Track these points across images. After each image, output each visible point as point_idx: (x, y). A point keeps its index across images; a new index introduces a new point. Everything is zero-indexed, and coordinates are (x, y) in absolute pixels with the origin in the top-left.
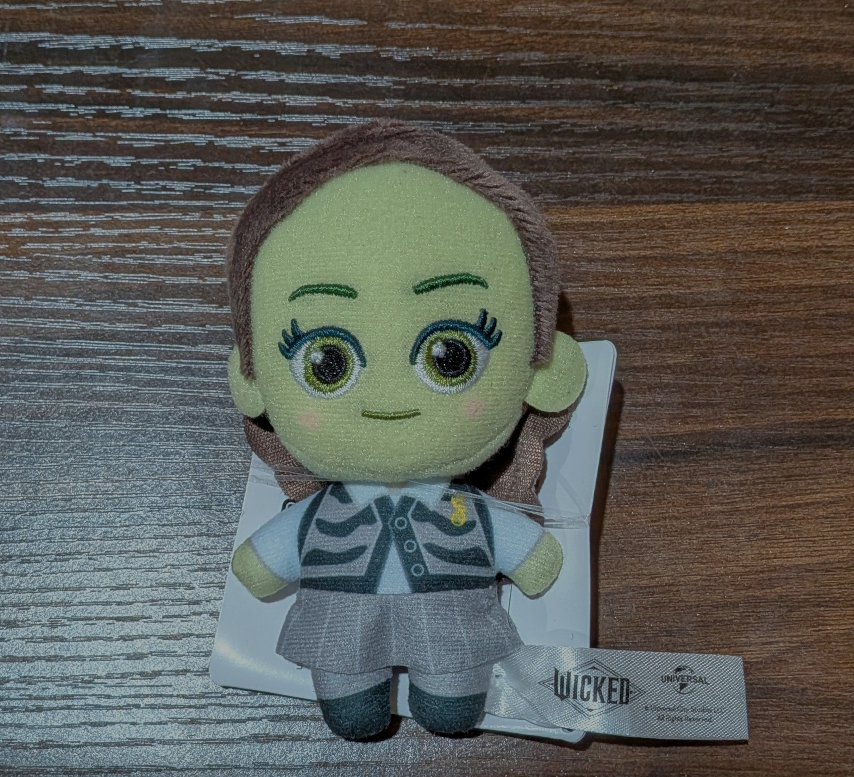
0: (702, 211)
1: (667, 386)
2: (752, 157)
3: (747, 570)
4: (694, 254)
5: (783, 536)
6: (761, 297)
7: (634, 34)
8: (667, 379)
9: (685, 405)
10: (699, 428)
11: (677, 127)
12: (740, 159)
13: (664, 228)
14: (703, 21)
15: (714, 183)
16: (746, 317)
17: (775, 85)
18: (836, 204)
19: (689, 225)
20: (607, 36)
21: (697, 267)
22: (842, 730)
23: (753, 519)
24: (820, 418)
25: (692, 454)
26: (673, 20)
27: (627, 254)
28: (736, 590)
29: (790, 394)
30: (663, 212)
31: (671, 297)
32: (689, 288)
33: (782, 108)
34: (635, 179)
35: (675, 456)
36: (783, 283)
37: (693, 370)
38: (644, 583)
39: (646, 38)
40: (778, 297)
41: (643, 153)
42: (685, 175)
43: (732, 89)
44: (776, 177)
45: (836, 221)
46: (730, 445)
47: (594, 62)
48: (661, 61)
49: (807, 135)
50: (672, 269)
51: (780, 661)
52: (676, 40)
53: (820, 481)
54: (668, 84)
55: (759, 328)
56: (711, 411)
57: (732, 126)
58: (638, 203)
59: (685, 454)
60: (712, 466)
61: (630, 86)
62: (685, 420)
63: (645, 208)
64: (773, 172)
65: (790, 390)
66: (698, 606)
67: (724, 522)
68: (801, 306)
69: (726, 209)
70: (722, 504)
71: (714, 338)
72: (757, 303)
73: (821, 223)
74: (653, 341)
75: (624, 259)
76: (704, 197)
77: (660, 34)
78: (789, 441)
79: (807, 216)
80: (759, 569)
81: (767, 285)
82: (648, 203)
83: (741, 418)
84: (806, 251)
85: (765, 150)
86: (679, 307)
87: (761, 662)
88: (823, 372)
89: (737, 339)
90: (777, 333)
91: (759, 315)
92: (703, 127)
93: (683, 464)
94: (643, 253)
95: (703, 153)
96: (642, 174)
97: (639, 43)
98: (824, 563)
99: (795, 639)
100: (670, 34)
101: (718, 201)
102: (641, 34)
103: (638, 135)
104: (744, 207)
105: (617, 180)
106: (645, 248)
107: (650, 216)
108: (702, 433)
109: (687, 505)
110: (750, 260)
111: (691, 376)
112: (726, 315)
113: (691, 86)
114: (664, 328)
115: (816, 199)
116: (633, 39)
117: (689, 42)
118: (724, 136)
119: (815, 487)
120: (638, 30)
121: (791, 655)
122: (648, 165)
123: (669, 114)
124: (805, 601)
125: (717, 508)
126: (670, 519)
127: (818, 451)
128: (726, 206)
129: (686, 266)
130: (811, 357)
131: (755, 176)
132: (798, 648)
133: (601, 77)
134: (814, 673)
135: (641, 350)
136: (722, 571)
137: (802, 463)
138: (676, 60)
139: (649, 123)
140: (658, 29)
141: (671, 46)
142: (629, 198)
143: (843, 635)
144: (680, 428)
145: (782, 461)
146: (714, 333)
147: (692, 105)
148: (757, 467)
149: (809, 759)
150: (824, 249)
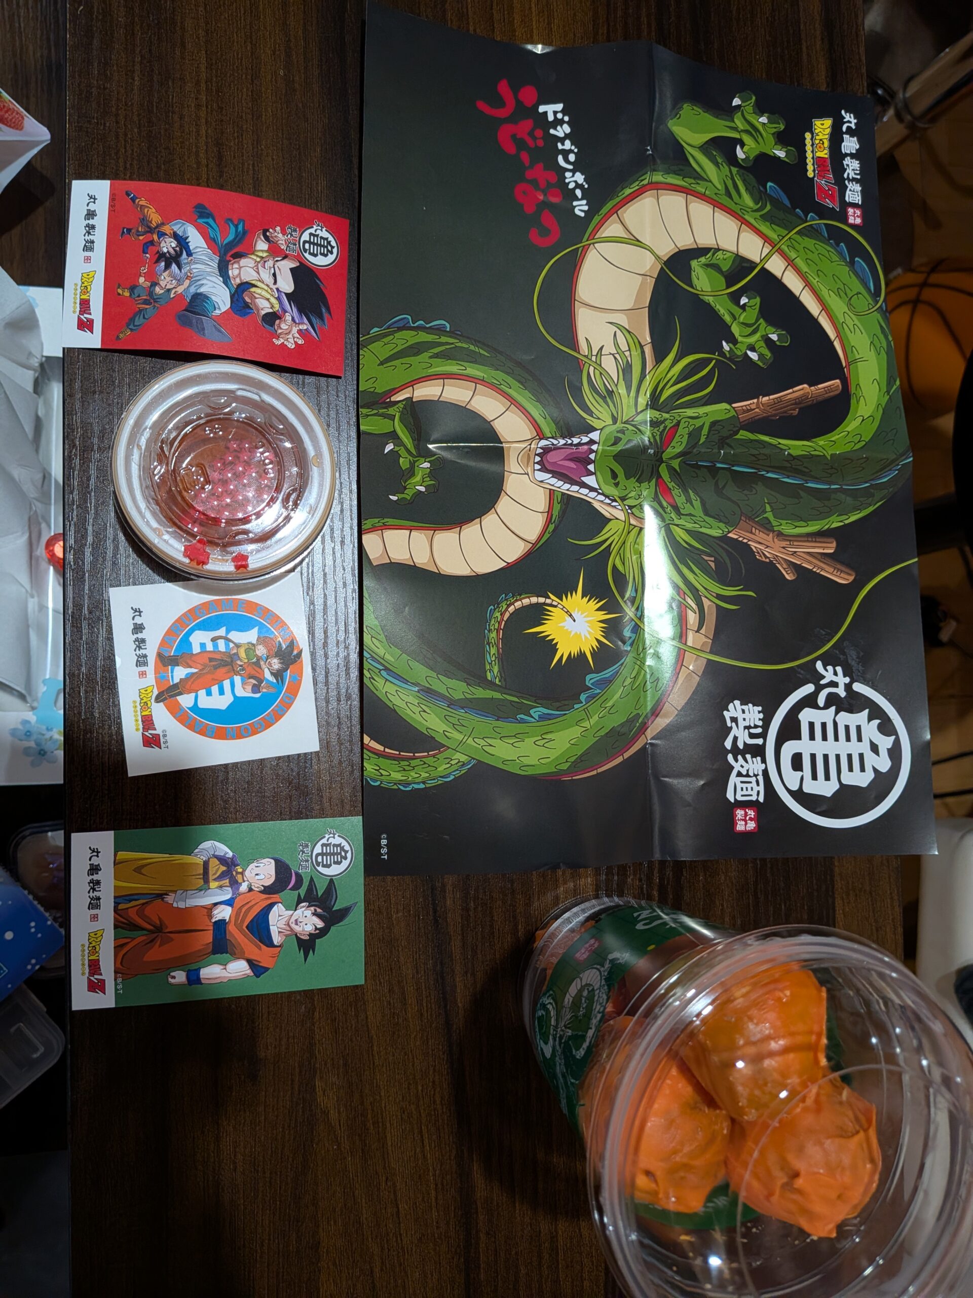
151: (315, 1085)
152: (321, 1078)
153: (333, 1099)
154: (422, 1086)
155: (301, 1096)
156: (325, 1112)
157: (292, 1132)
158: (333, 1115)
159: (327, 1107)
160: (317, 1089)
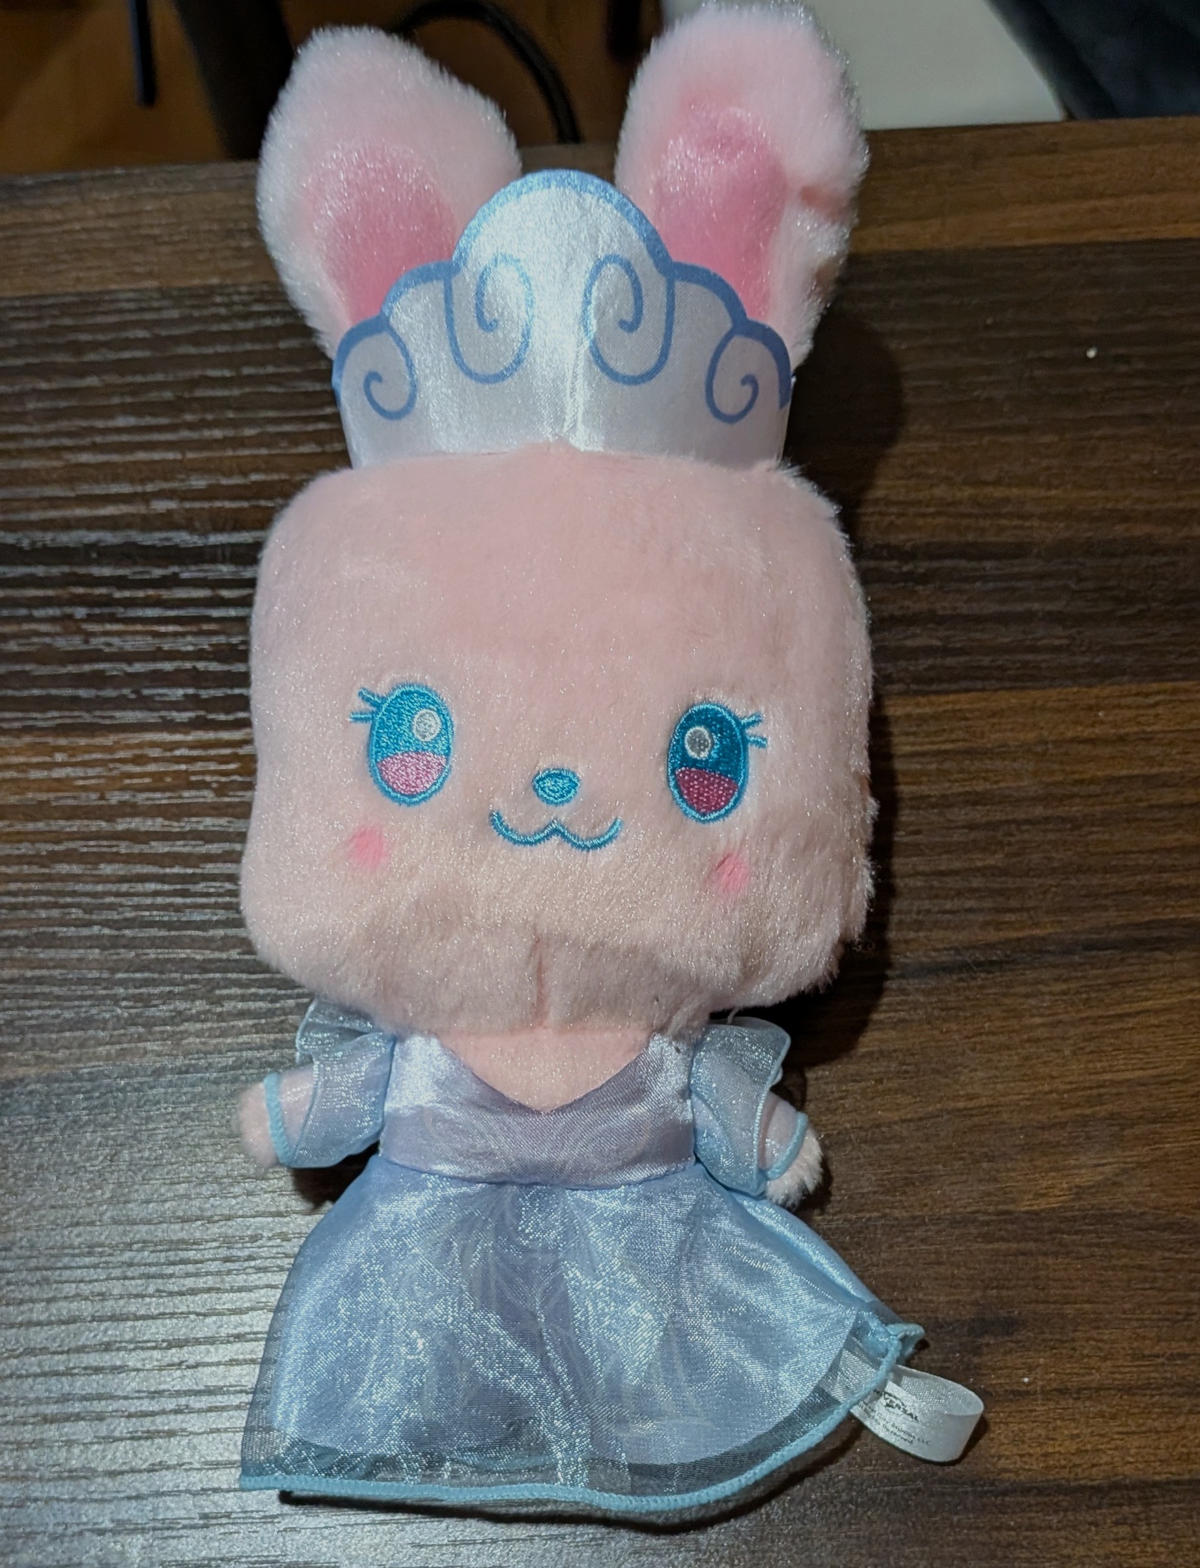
0: (1007, 699)
1: (977, 890)
2: (1060, 638)
3: (1074, 1086)
4: (1000, 747)
5: (1110, 1049)
6: (1075, 789)
7: (923, 510)
8: (976, 882)
9: (997, 911)
10: (1014, 935)
11: (976, 609)
12: (1045, 642)
13: (966, 719)
14: (998, 493)
15: (1018, 669)
16: (1061, 811)
17: (1080, 560)
18: (1155, 686)
19: (994, 714)
20: (893, 514)
21: (1004, 759)
22: (1186, 1256)
23: (1078, 1031)
24: (1146, 919)
25: (1007, 962)
26: (966, 494)
27: (927, 748)
28: (1062, 1109)
29: (1112, 894)
30: (964, 701)
31: (977, 793)
32: (997, 782)
33: (1089, 585)
34: (931, 668)
35: (987, 966)
36: (1099, 774)
37: (1004, 872)
38: (961, 1105)
39: (939, 514)
40: (1094, 789)
41: (938, 638)
42: (986, 661)
43: (1034, 566)
44: (1087, 659)
45: (1156, 705)
46: (1049, 952)
47: (879, 542)
48: (954, 538)
49: (1118, 614)
50: (977, 764)
51: (1114, 1183)
52: (969, 516)
53: (1151, 986)
54: (963, 563)
55: (1076, 824)
56: (1025, 915)
57: (1036, 606)
58: (936, 693)
59: (999, 963)
60: (1030, 975)
61: (922, 567)
62: (998, 926)
63: (943, 699)
64: (1083, 653)
65: (1111, 891)
66: (1021, 1128)
67: (1046, 1035)
68: (1120, 798)
69: (1033, 696)
70: (1042, 1016)
71: (1026, 836)
72: (1072, 796)
73: (1138, 707)
74: (959, 843)
75: (923, 754)
76: (1008, 684)
77: (952, 509)
78: (1114, 945)
79: (1123, 701)
80: (1087, 1085)
81: (1084, 776)
82: (946, 692)
83: (1060, 922)
84: (1122, 739)
85: (1074, 631)
86: (985, 805)
87: (1093, 1187)
88: (1148, 869)
89: (1051, 836)
90: (1094, 829)
91: (1076, 809)
92: (1004, 608)
93: (997, 974)
94: (943, 747)
95: (1006, 636)
96: (939, 661)
97: (929, 520)
98: (1158, 1076)
99: (1129, 1160)
100: (962, 509)
101: (1023, 688)
102: (931, 510)
103: (934, 619)
104: (1053, 693)
105: (911, 668)
106: (944, 742)
107: (949, 707)
108: (1018, 940)
109: (1004, 1018)
110: (1063, 750)
111: (1004, 879)
112: (1038, 811)
113: (988, 564)
114: (972, 827)
115: (1130, 681)
116: (924, 515)
117: (985, 516)
118: (1027, 618)
119: (1144, 993)
120: (928, 506)
121: (1125, 1177)
122: (946, 651)
123: (965, 597)
124: (1141, 1117)
125: (1038, 1020)
126: (988, 1034)
127: (1147, 955)
128: (1034, 693)
129: (991, 759)
130: (1134, 852)
131: (1065, 659)
132: (1133, 1169)
133: (890, 558)
134: (1153, 1195)
135: (947, 852)
136: (1047, 1088)
137: (1130, 969)
138: (970, 537)
139: (943, 606)
140: (949, 504)
141: (965, 522)
142: (926, 688)
143: (1182, 1152)
144: (993, 936)
145: (1107, 967)
146: (1027, 831)
147: (991, 585)
148: (1080, 974)
149: (1151, 1288)
150: (1142, 736)
151: (1027, 1212)
152: (1014, 1201)
153: (1054, 1178)
154: (1033, 1016)
155: (1047, 1237)
156: (1077, 1194)
157: (1114, 1252)
158: (1085, 1177)
159: (1070, 1189)
160: (1035, 1207)
